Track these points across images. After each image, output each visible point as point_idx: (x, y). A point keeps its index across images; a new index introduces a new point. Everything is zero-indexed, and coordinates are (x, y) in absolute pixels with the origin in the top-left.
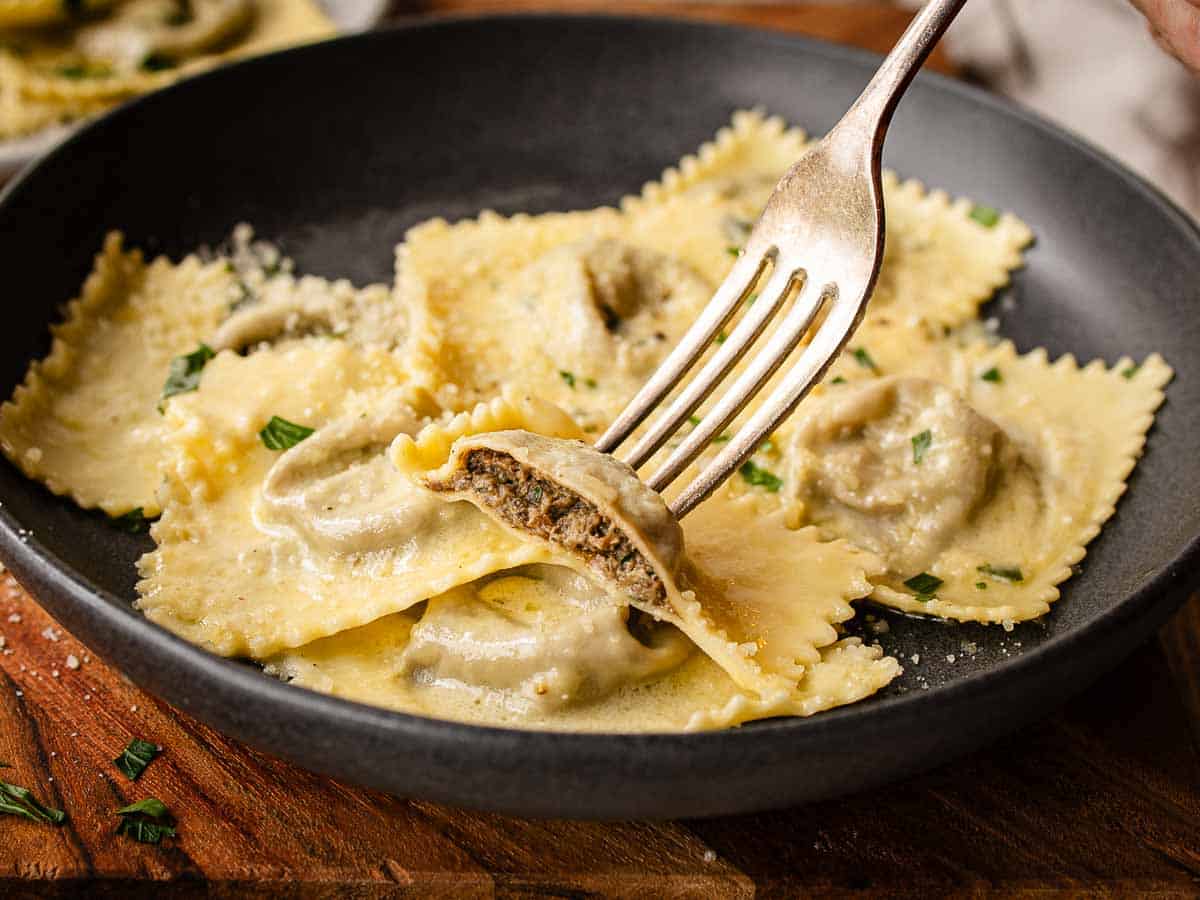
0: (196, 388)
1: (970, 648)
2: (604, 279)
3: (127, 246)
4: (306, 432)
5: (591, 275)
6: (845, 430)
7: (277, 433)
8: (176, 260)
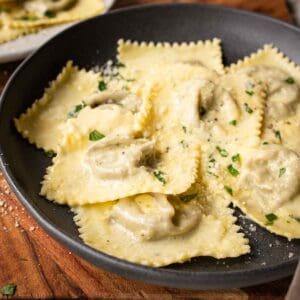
0: (76, 117)
1: (277, 243)
2: (204, 98)
3: (74, 65)
4: (103, 136)
5: (200, 97)
6: (261, 162)
7: (94, 136)
8: (88, 70)
